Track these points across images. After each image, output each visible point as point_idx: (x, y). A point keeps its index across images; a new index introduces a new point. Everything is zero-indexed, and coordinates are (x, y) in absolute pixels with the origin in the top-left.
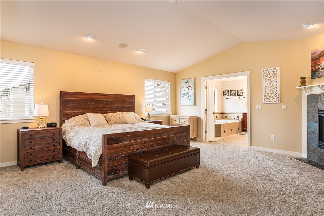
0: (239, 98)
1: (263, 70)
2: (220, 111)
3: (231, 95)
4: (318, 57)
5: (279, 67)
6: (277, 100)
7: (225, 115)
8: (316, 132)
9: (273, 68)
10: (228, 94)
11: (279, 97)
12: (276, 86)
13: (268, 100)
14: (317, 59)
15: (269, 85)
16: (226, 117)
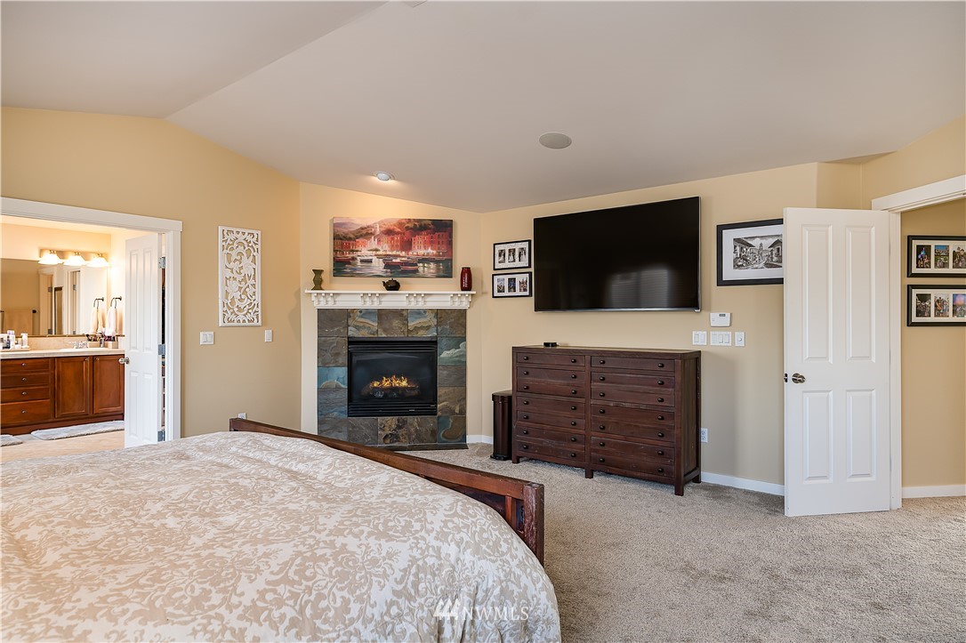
1: (220, 229)
4: (352, 236)
5: (259, 233)
6: (255, 317)
8: (343, 386)
9: (247, 231)
11: (259, 309)
12: (252, 282)
13: (233, 317)
14: (350, 239)
15: (236, 275)
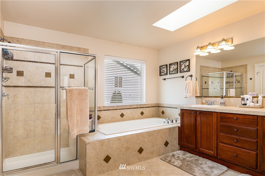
0: (183, 77)
2: (153, 101)
3: (171, 72)
7: (162, 109)
10: (165, 72)
16: (163, 113)
